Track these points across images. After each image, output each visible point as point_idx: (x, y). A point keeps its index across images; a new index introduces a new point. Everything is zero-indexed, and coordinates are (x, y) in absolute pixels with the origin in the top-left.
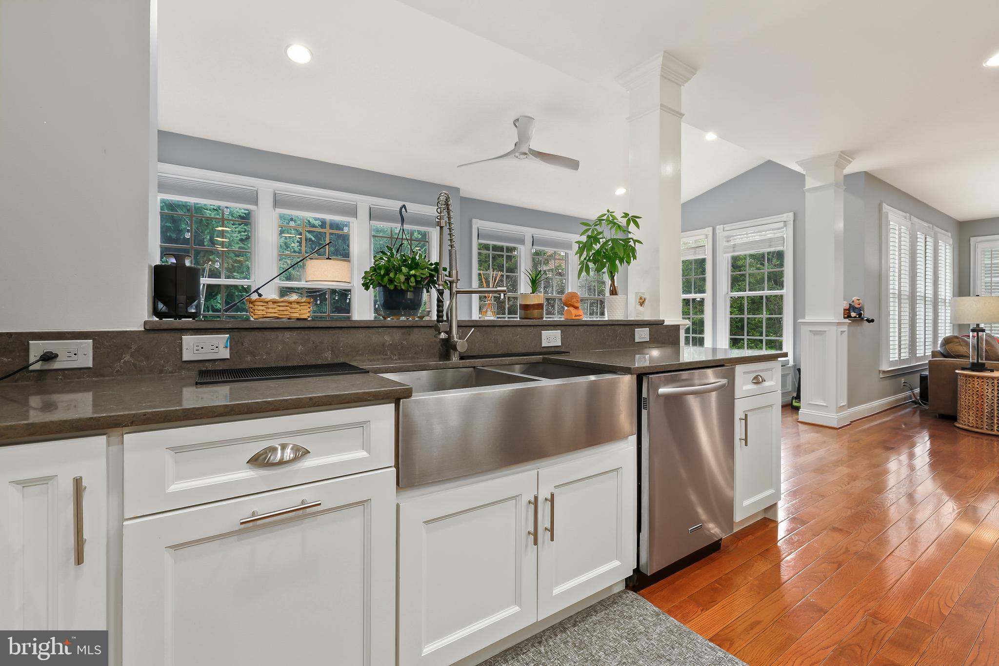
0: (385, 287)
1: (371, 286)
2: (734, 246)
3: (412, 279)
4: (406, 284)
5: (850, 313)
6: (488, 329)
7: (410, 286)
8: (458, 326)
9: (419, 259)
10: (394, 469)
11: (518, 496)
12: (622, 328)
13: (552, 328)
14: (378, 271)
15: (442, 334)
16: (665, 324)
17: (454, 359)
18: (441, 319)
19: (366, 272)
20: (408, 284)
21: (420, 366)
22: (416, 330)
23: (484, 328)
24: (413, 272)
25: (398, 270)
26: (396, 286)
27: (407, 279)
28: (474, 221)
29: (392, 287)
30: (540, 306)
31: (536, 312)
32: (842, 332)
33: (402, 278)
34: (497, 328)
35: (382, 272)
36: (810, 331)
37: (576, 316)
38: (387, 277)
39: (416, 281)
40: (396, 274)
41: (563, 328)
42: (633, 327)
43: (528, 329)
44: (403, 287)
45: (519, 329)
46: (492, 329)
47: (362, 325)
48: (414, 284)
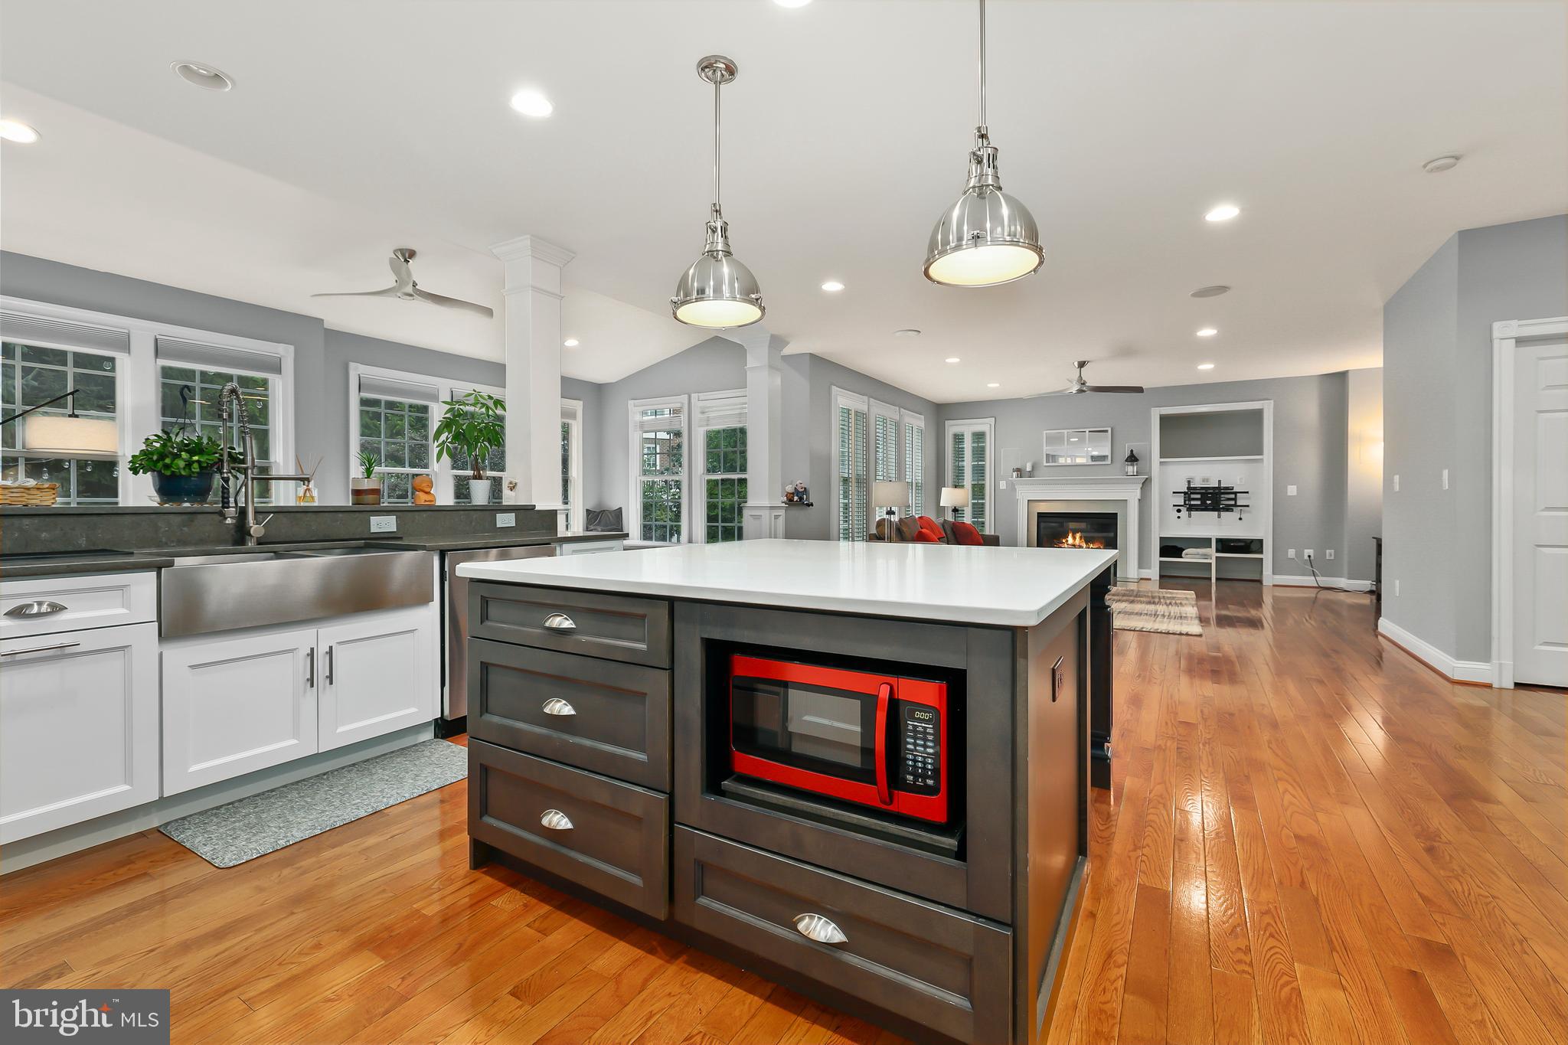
0: (160, 473)
1: (141, 470)
2: (708, 419)
3: (196, 465)
4: (187, 470)
5: (793, 497)
6: (298, 515)
7: (193, 472)
8: (255, 512)
9: (208, 443)
10: (157, 623)
11: (295, 649)
12: (479, 513)
13: (385, 514)
14: (150, 456)
15: (229, 519)
16: (536, 509)
17: (250, 544)
18: (226, 505)
19: (133, 456)
20: (191, 470)
21: (203, 551)
22: (199, 516)
23: (292, 514)
24: (196, 458)
25: (177, 456)
26: (173, 472)
27: (189, 464)
28: (352, 365)
29: (168, 473)
30: (376, 492)
31: (370, 498)
32: (776, 517)
33: (182, 464)
34: (310, 514)
35: (155, 458)
36: (751, 515)
37: (426, 501)
38: (161, 462)
39: (201, 467)
40: (173, 460)
41: (399, 514)
42: (494, 512)
43: (352, 514)
44: (183, 473)
45: (340, 515)
46: (303, 514)
47: (128, 511)
48: (198, 470)
